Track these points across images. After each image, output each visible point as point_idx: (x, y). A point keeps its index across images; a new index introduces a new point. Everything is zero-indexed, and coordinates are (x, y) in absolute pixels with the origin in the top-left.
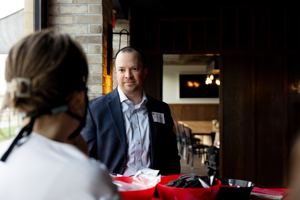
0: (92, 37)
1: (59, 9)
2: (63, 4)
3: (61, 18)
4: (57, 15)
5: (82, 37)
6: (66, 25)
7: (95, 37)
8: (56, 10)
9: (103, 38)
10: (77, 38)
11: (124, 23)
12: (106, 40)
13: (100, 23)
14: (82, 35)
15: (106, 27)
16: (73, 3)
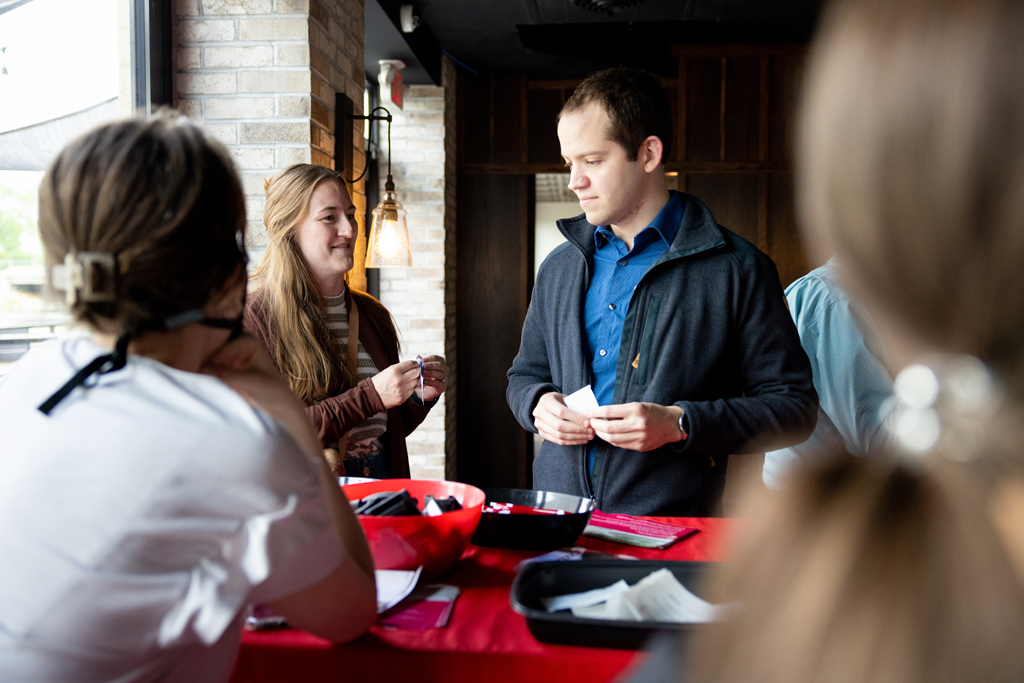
0: (285, 126)
1: (201, 55)
2: (212, 41)
3: (207, 78)
4: (197, 72)
5: (258, 126)
6: (219, 96)
7: (293, 125)
8: (194, 57)
9: (313, 127)
10: (247, 128)
11: (431, 94)
12: (329, 134)
13: (304, 90)
14: (258, 121)
15: (329, 100)
16: (236, 38)
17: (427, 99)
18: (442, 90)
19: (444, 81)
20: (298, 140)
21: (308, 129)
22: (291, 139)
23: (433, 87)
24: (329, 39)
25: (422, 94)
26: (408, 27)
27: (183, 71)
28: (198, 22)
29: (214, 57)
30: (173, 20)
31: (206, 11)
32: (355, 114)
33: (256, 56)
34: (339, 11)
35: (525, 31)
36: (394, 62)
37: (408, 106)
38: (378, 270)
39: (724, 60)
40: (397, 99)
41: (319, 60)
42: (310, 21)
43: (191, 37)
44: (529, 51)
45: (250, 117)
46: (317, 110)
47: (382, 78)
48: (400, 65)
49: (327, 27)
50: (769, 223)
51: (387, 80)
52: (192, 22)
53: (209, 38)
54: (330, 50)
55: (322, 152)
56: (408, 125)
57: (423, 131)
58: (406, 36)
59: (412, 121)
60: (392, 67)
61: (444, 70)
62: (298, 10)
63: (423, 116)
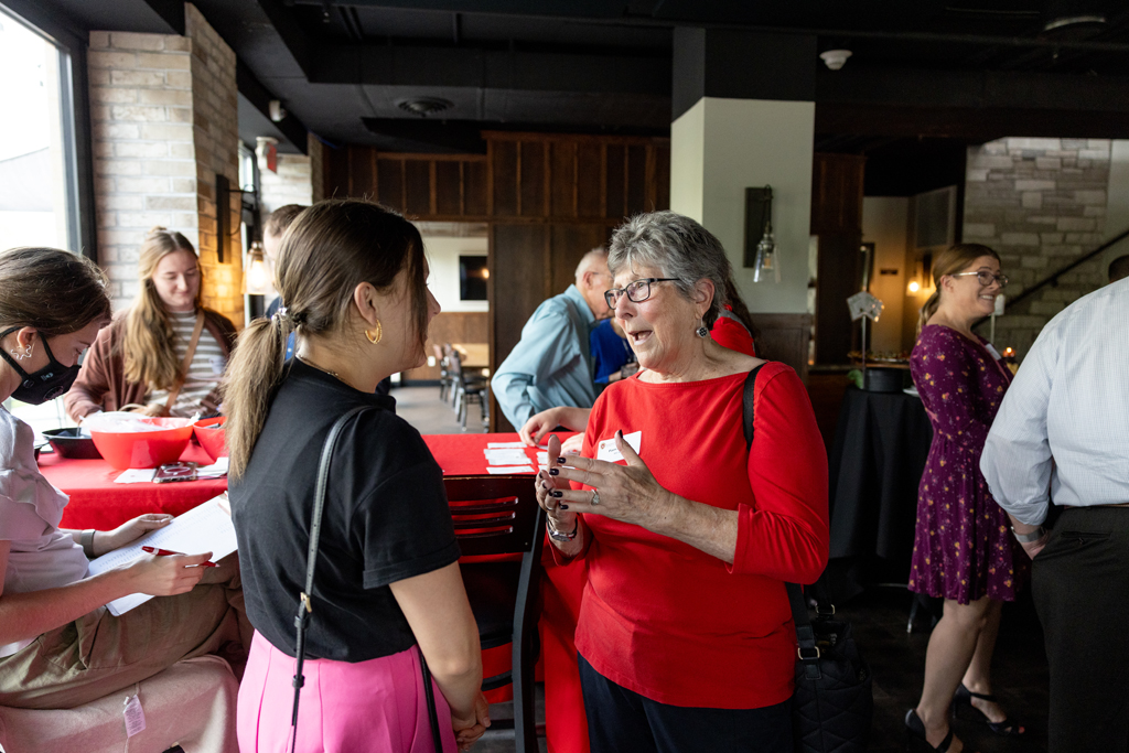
0: (178, 199)
1: (114, 148)
2: (122, 138)
3: (120, 164)
4: (111, 159)
5: (159, 198)
6: (129, 177)
7: (184, 199)
8: (108, 149)
9: (199, 201)
10: (150, 200)
11: (300, 162)
12: (212, 203)
13: (190, 173)
14: (159, 195)
15: (210, 179)
16: (140, 137)
17: (298, 165)
18: (308, 159)
19: (310, 151)
20: (188, 208)
21: (195, 202)
22: (183, 207)
23: (302, 157)
24: (209, 138)
25: (294, 162)
26: (276, 117)
27: (101, 158)
28: (112, 124)
29: (123, 150)
30: (92, 122)
31: (117, 117)
32: (232, 187)
33: (156, 150)
34: (217, 117)
35: (368, 122)
36: (269, 139)
37: (281, 169)
38: (262, 297)
39: (519, 145)
40: (272, 166)
41: (201, 154)
42: (194, 129)
43: (105, 135)
44: (373, 134)
45: (152, 192)
46: (202, 188)
47: (259, 151)
48: (274, 142)
49: (207, 130)
50: (552, 260)
51: (264, 153)
52: (106, 125)
53: (120, 136)
54: (211, 145)
55: (207, 216)
56: (283, 184)
57: (295, 189)
58: (276, 123)
59: (286, 181)
60: (267, 144)
61: (311, 142)
62: (185, 120)
63: (295, 178)
